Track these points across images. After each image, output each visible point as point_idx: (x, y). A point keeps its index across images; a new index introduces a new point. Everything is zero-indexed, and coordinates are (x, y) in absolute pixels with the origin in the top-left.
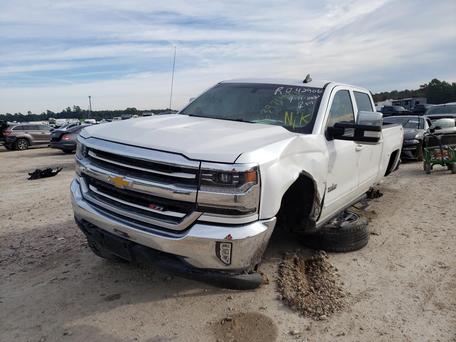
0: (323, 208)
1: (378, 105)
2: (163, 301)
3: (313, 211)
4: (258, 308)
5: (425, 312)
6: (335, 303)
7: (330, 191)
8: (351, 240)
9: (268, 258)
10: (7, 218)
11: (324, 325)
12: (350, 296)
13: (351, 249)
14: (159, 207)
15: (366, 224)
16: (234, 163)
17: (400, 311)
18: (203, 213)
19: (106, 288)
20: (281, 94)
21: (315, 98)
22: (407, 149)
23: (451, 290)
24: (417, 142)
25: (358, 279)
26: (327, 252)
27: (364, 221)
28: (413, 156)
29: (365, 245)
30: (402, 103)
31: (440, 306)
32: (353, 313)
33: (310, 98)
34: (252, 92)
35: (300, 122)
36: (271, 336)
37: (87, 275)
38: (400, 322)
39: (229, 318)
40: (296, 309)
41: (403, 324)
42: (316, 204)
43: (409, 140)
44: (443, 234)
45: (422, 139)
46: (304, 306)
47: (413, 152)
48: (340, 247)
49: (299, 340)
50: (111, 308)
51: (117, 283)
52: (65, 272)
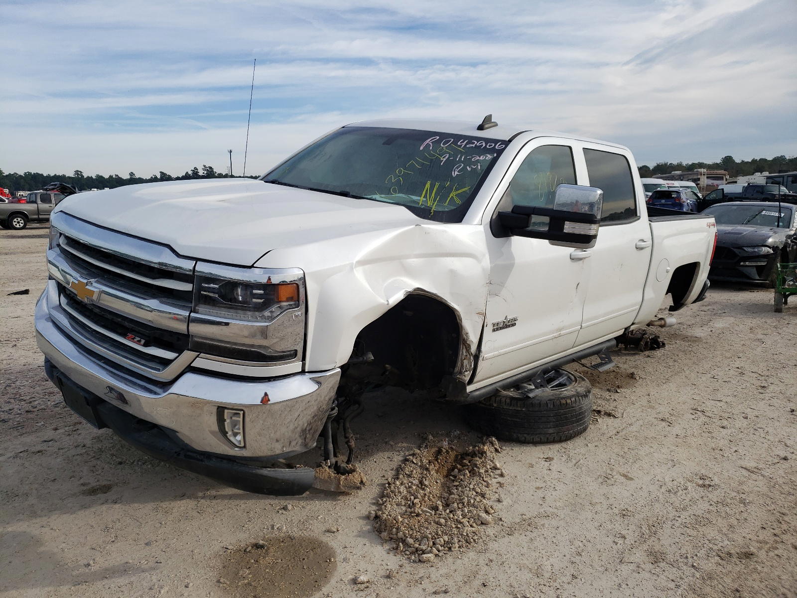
0: (481, 359)
1: (738, 181)
2: (172, 504)
3: (459, 364)
4: (324, 529)
5: (623, 566)
6: (462, 535)
7: (497, 329)
8: (548, 422)
9: (392, 443)
10: (11, 345)
11: (422, 570)
12: (498, 525)
13: (548, 438)
14: (139, 339)
15: (582, 396)
16: (252, 266)
17: (577, 559)
18: (199, 355)
19: (97, 473)
20: (431, 148)
21: (487, 158)
22: (747, 263)
23: (694, 528)
24: (768, 252)
25: (533, 495)
26: (499, 439)
27: (579, 390)
28: (758, 278)
29: (578, 434)
30: (785, 181)
31: (656, 557)
32: (487, 555)
33: (478, 158)
34: (384, 144)
35: (446, 201)
36: (316, 581)
37: (79, 449)
38: (564, 579)
39: (261, 542)
40: (387, 538)
41: (569, 583)
42: (464, 351)
43: (752, 246)
44: (740, 423)
45: (781, 247)
46: (401, 534)
47: (760, 270)
48: (526, 434)
49: (361, 593)
50: (84, 507)
51: (119, 467)
52: (45, 441)
